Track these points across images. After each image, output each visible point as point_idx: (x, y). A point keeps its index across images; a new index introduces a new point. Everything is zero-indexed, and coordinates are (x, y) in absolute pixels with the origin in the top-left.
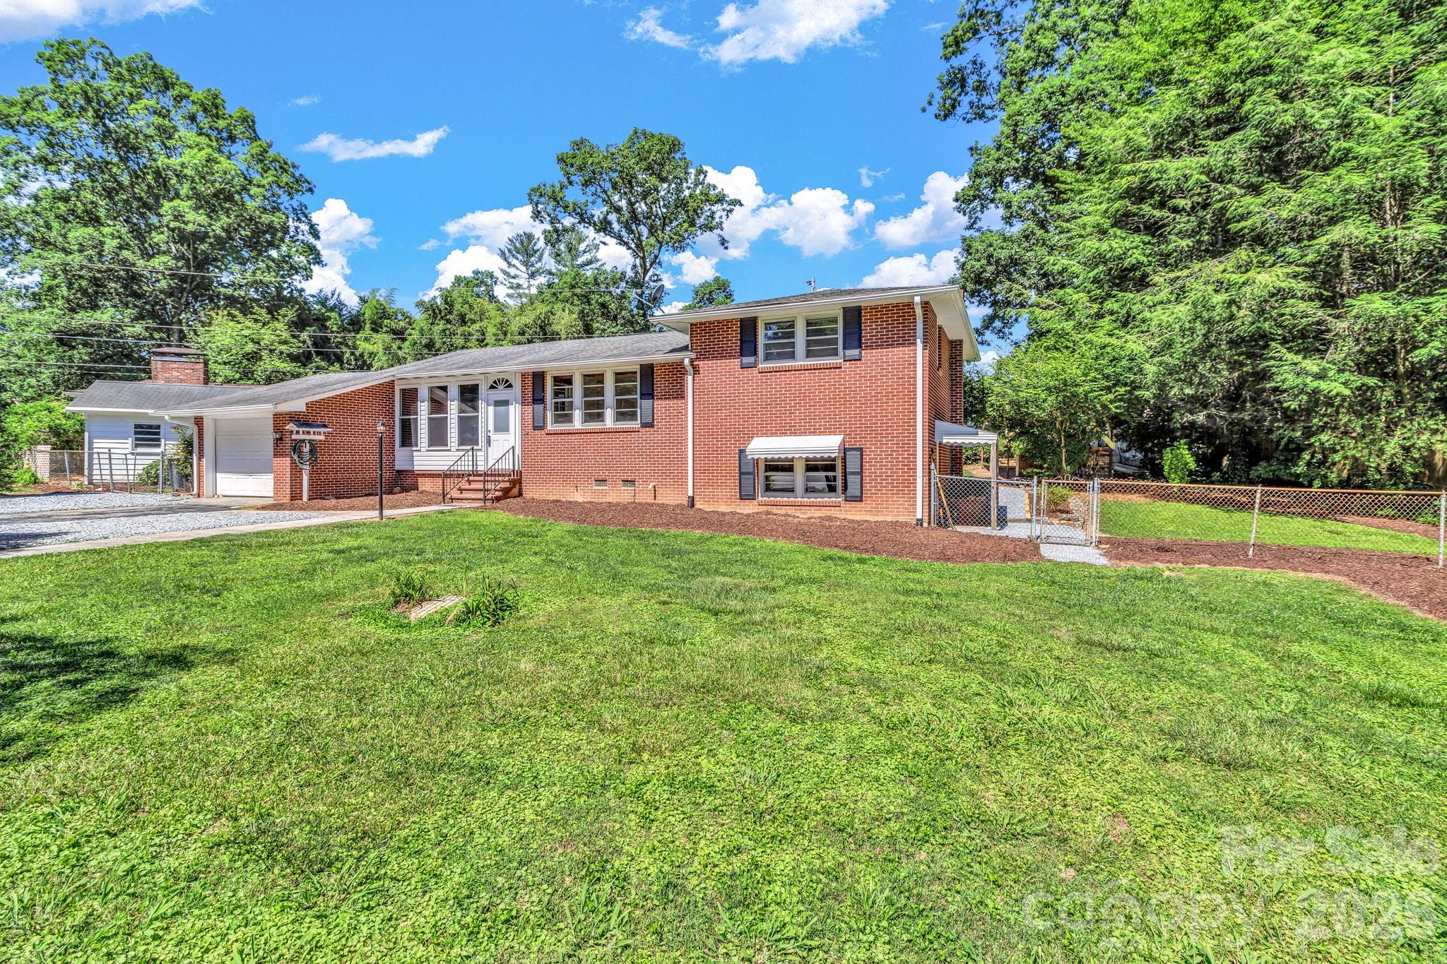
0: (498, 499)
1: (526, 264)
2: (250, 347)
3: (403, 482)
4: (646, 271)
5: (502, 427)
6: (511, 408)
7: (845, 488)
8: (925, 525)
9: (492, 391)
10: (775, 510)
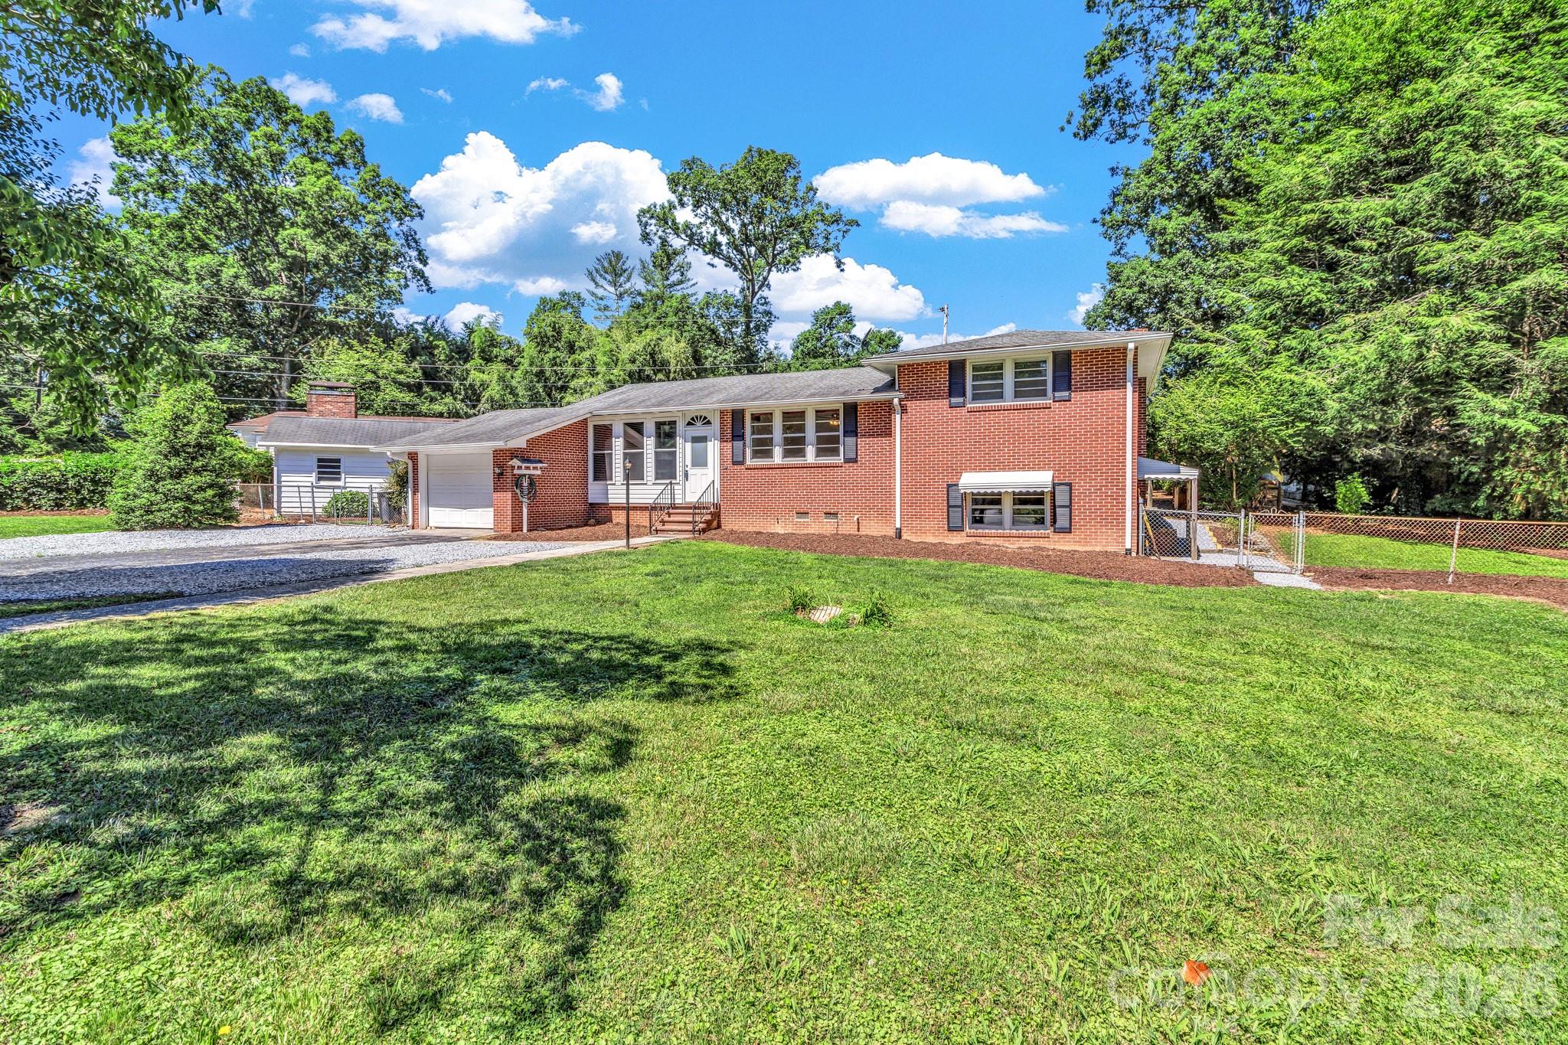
0: (704, 531)
1: (614, 284)
2: (370, 377)
3: (595, 516)
4: (754, 294)
5: (700, 461)
6: (710, 445)
7: (1054, 521)
8: (1134, 554)
9: (690, 428)
10: (983, 541)
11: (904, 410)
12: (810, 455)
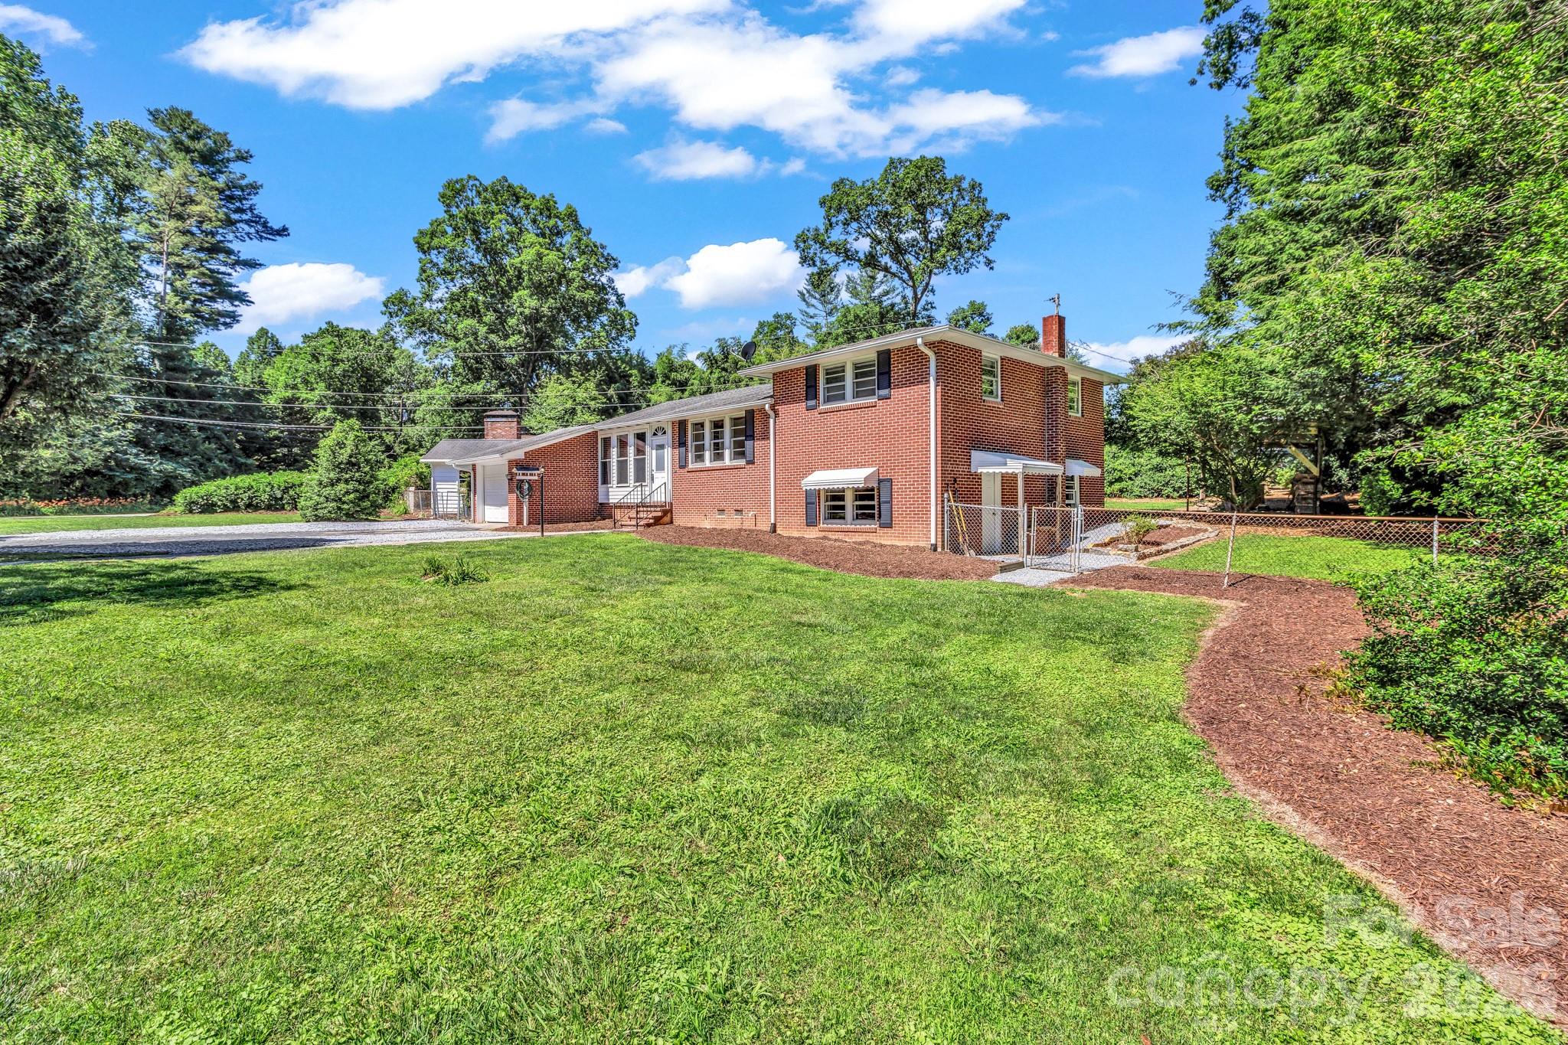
0: (649, 525)
1: (824, 303)
3: (602, 512)
4: (917, 300)
5: (660, 467)
6: (666, 451)
7: (880, 517)
8: (939, 549)
9: (655, 438)
10: (830, 535)
11: (777, 415)
12: (727, 461)
